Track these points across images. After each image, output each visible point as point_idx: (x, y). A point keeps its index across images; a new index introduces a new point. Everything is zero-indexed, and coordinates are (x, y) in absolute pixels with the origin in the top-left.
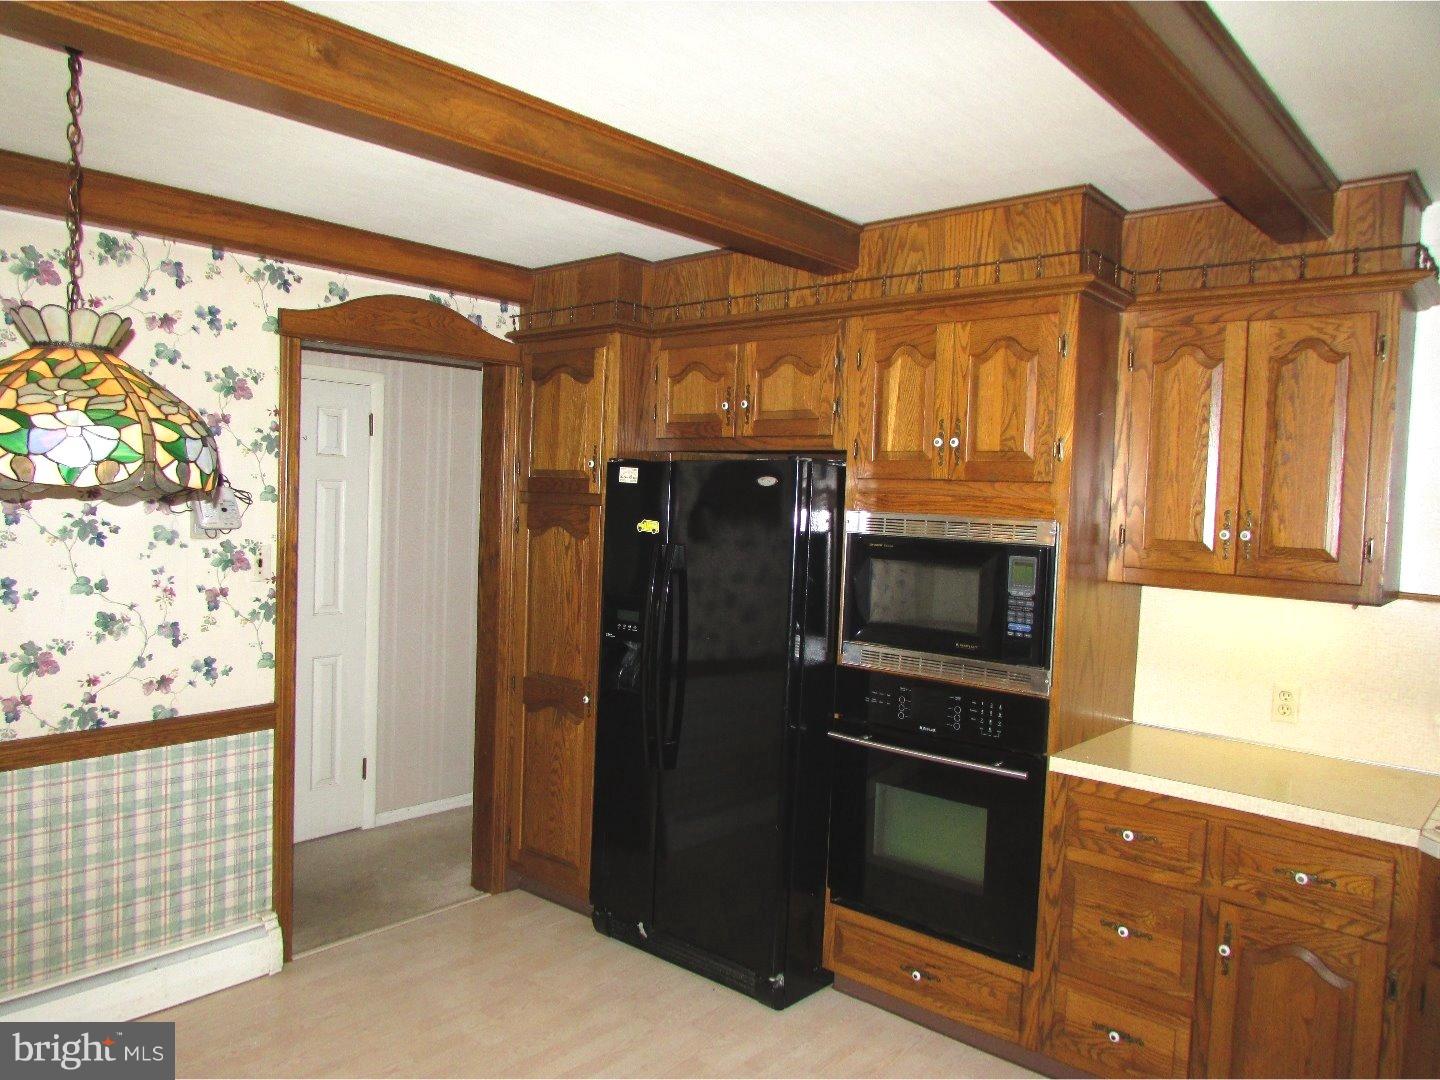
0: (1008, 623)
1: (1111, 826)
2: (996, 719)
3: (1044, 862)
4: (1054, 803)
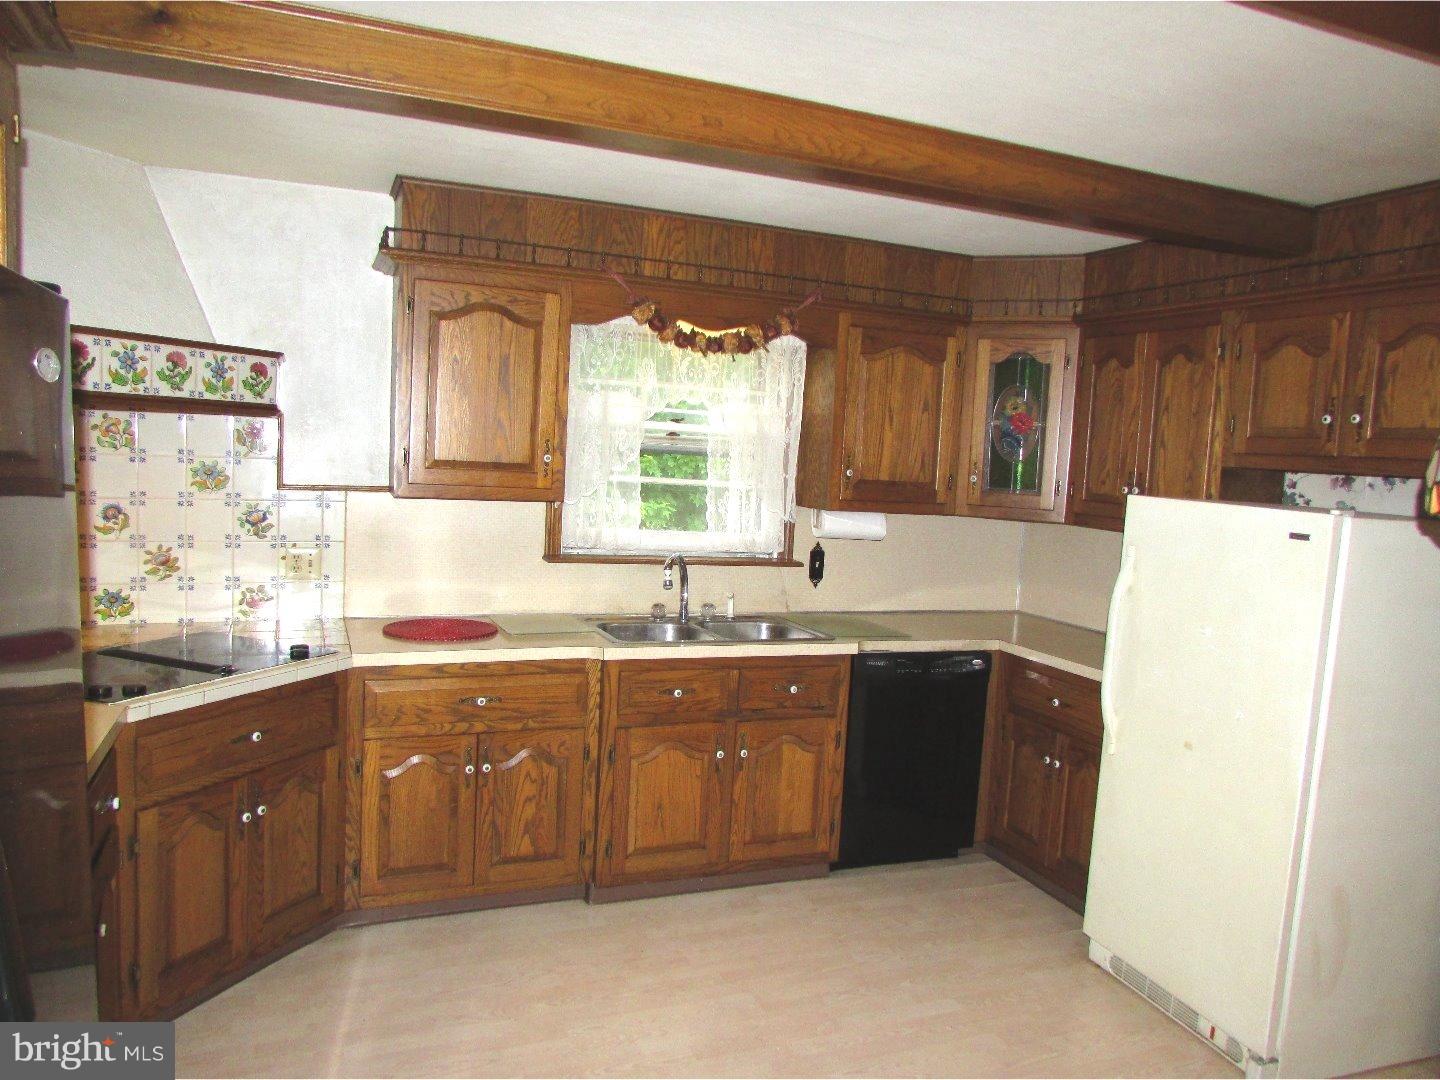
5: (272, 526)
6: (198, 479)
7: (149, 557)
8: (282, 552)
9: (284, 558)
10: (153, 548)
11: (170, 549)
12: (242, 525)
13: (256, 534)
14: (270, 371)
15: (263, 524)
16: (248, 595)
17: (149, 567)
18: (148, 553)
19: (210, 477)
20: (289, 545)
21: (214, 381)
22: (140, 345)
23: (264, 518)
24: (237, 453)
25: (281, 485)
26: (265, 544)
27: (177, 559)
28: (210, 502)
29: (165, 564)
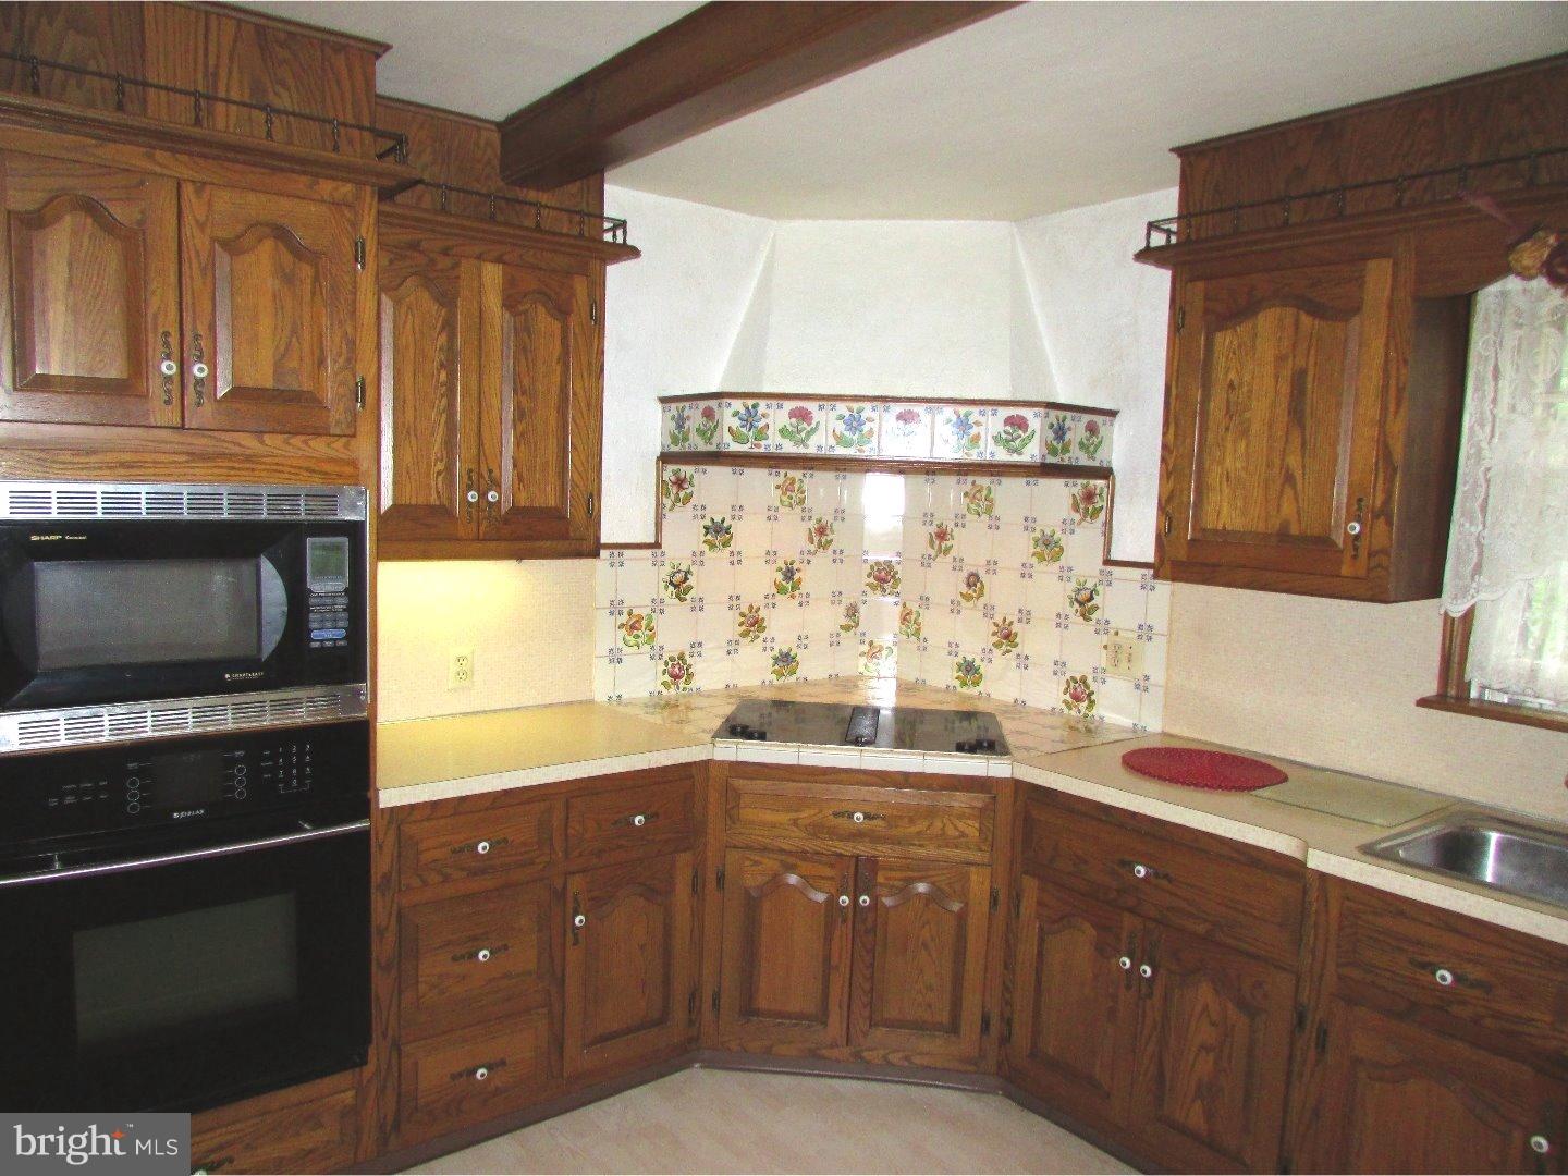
0: (310, 631)
1: (457, 846)
2: (301, 766)
3: (374, 922)
4: (381, 847)
5: (1097, 607)
6: (1038, 549)
7: (996, 629)
8: (1105, 639)
9: (1106, 647)
10: (998, 619)
11: (1011, 623)
12: (1072, 604)
13: (1083, 615)
14: (1103, 430)
15: (1090, 604)
16: (1072, 684)
17: (996, 639)
18: (996, 625)
19: (1049, 548)
20: (1112, 632)
21: (1055, 443)
22: (975, 410)
23: (1091, 598)
24: (1073, 521)
25: (1108, 562)
26: (1090, 627)
27: (1016, 634)
28: (1046, 574)
29: (1007, 637)
